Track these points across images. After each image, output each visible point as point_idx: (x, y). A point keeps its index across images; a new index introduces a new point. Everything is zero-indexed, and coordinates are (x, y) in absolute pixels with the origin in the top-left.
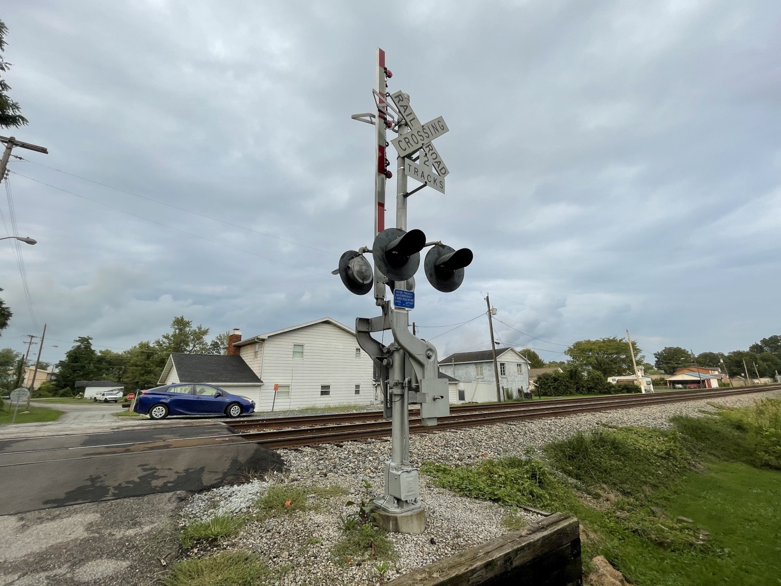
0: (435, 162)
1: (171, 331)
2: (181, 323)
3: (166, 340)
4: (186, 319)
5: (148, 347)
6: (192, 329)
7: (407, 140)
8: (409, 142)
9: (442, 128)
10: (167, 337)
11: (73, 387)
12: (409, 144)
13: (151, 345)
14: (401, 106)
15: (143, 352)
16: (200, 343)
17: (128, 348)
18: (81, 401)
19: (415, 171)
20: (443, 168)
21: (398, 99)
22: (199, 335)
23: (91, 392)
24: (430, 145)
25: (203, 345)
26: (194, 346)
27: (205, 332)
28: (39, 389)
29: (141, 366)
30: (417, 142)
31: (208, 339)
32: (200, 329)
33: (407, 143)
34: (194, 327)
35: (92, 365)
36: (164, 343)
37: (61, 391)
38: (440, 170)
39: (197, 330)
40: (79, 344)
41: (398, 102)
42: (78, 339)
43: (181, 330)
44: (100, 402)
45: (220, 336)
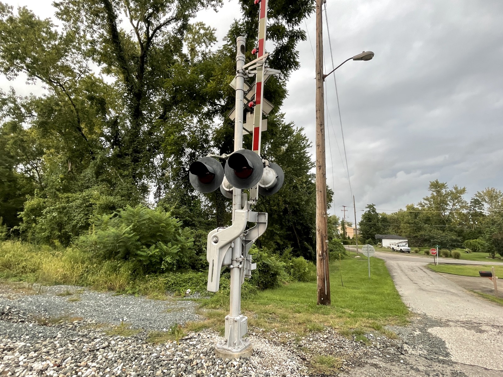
2: (436, 186)
5: (413, 209)
10: (427, 199)
13: (415, 207)
15: (411, 213)
18: (381, 249)
22: (456, 195)
23: (386, 243)
27: (463, 191)
34: (450, 188)
36: (426, 204)
39: (454, 191)
42: (367, 206)
43: (438, 192)
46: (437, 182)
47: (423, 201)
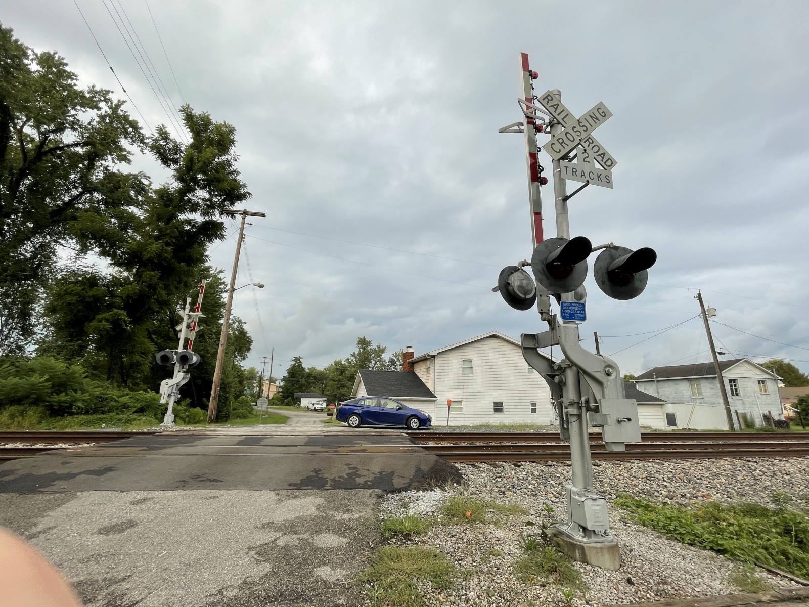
0: (598, 156)
1: (356, 350)
2: (363, 343)
3: (353, 358)
4: (367, 339)
5: (341, 364)
6: (372, 348)
7: (561, 141)
8: (563, 142)
9: (603, 114)
10: (354, 356)
11: (293, 398)
12: (563, 144)
13: (343, 363)
14: (550, 107)
15: (337, 369)
16: (379, 361)
17: (327, 365)
18: (299, 409)
19: (573, 172)
20: (609, 159)
21: (546, 100)
22: (379, 352)
23: (305, 402)
24: (589, 138)
25: (383, 362)
26: (376, 363)
27: (383, 350)
28: (273, 398)
29: (337, 381)
30: (572, 140)
31: (387, 357)
32: (379, 347)
33: (561, 144)
34: (374, 346)
35: (304, 380)
36: (352, 360)
37: (286, 401)
38: (605, 163)
39: (377, 349)
40: (294, 363)
41: (547, 103)
42: (293, 359)
43: (364, 349)
44: (312, 410)
45: (396, 353)
46: (364, 339)
47: (350, 357)
